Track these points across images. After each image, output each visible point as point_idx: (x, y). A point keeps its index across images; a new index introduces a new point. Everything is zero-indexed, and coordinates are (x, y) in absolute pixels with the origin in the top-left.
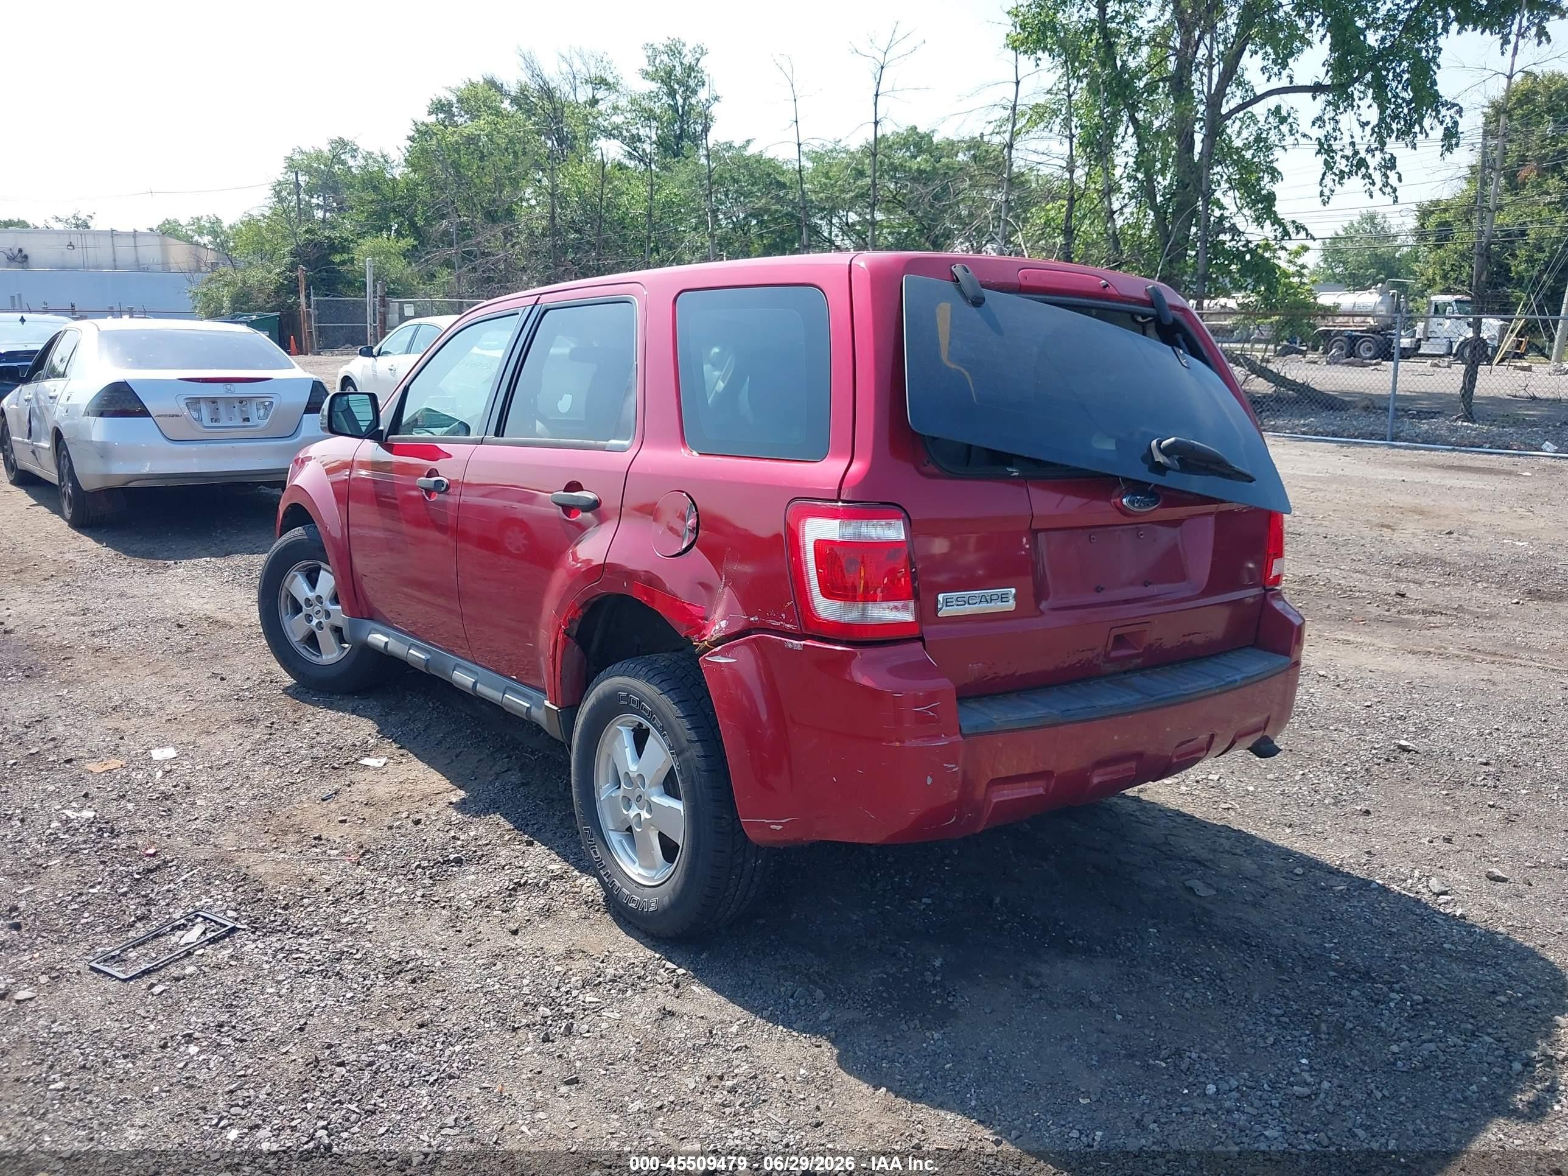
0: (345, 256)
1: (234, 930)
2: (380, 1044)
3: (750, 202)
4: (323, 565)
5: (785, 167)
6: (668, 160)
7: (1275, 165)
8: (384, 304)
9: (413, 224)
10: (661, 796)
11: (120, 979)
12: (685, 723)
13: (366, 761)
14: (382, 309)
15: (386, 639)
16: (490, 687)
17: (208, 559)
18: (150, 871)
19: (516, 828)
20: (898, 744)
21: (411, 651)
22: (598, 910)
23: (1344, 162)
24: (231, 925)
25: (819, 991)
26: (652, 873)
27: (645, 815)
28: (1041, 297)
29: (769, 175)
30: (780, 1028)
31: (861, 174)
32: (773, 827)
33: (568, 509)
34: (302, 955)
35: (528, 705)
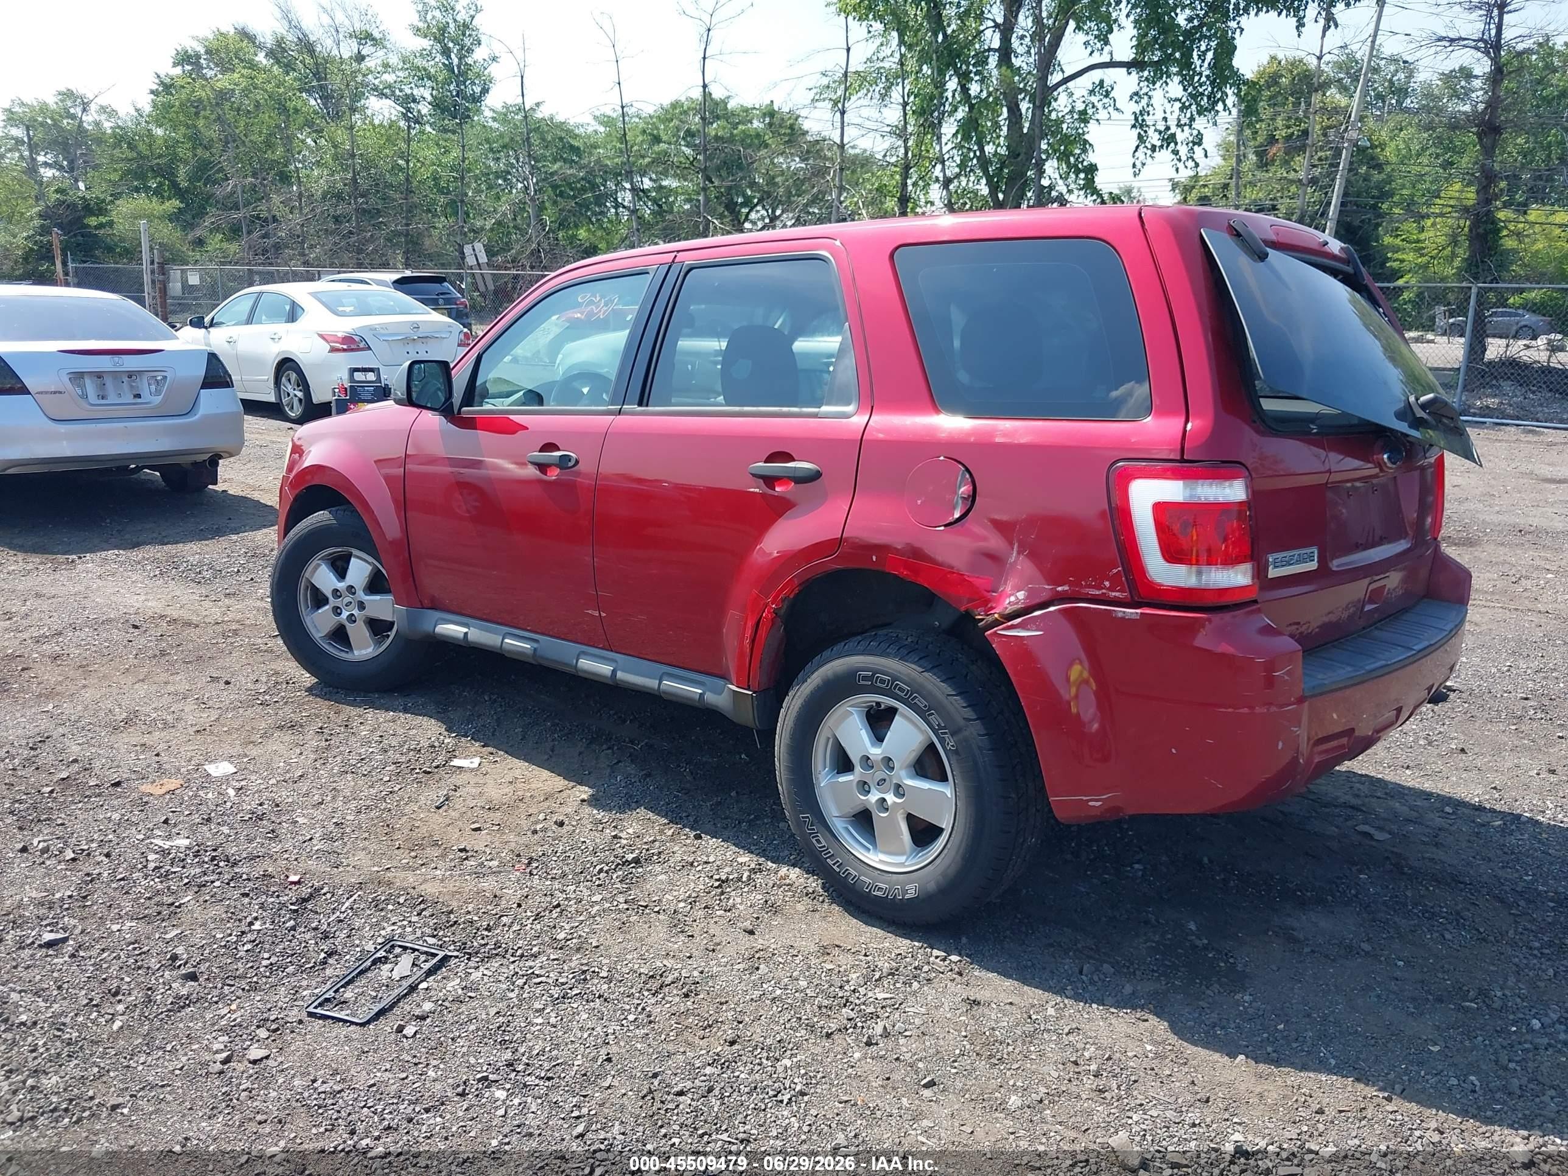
0: (103, 219)
1: (446, 958)
2: (704, 1067)
3: (544, 166)
4: (355, 552)
5: (577, 131)
6: (446, 122)
7: (1086, 137)
8: (163, 271)
9: (174, 185)
10: (911, 778)
11: (357, 1024)
12: (958, 702)
13: (456, 762)
14: (161, 277)
15: (465, 630)
16: (635, 674)
17: (116, 552)
18: (305, 900)
19: (671, 822)
20: (1246, 710)
21: (506, 641)
22: (823, 902)
23: (1156, 136)
24: (441, 954)
25: (1105, 965)
26: (902, 859)
27: (891, 798)
28: (1303, 256)
29: (561, 139)
30: (1094, 1006)
31: (657, 140)
32: (1091, 803)
33: (770, 481)
34: (543, 979)
35: (700, 691)
